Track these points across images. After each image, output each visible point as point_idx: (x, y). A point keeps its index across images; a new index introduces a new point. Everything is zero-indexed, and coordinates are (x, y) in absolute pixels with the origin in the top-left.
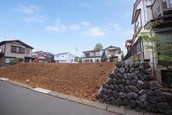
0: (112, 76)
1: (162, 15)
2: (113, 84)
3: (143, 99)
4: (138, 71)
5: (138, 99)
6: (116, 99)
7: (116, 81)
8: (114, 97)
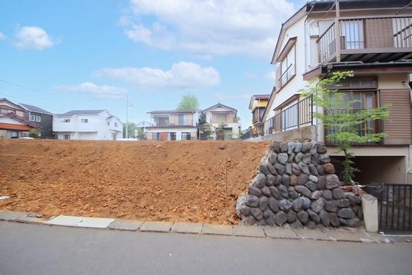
0: (264, 170)
1: (338, 60)
2: (268, 185)
3: (318, 207)
4: (308, 160)
5: (311, 208)
6: (275, 213)
7: (274, 179)
8: (271, 210)
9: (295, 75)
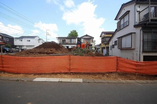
1: (150, 21)
9: (129, 25)
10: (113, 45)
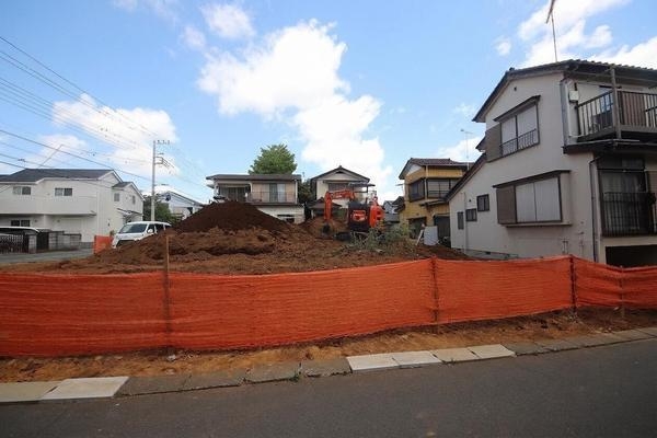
9: (539, 143)
10: (467, 211)
